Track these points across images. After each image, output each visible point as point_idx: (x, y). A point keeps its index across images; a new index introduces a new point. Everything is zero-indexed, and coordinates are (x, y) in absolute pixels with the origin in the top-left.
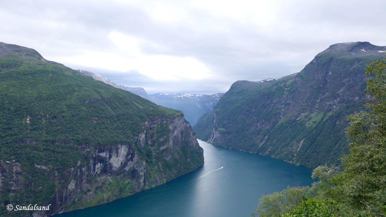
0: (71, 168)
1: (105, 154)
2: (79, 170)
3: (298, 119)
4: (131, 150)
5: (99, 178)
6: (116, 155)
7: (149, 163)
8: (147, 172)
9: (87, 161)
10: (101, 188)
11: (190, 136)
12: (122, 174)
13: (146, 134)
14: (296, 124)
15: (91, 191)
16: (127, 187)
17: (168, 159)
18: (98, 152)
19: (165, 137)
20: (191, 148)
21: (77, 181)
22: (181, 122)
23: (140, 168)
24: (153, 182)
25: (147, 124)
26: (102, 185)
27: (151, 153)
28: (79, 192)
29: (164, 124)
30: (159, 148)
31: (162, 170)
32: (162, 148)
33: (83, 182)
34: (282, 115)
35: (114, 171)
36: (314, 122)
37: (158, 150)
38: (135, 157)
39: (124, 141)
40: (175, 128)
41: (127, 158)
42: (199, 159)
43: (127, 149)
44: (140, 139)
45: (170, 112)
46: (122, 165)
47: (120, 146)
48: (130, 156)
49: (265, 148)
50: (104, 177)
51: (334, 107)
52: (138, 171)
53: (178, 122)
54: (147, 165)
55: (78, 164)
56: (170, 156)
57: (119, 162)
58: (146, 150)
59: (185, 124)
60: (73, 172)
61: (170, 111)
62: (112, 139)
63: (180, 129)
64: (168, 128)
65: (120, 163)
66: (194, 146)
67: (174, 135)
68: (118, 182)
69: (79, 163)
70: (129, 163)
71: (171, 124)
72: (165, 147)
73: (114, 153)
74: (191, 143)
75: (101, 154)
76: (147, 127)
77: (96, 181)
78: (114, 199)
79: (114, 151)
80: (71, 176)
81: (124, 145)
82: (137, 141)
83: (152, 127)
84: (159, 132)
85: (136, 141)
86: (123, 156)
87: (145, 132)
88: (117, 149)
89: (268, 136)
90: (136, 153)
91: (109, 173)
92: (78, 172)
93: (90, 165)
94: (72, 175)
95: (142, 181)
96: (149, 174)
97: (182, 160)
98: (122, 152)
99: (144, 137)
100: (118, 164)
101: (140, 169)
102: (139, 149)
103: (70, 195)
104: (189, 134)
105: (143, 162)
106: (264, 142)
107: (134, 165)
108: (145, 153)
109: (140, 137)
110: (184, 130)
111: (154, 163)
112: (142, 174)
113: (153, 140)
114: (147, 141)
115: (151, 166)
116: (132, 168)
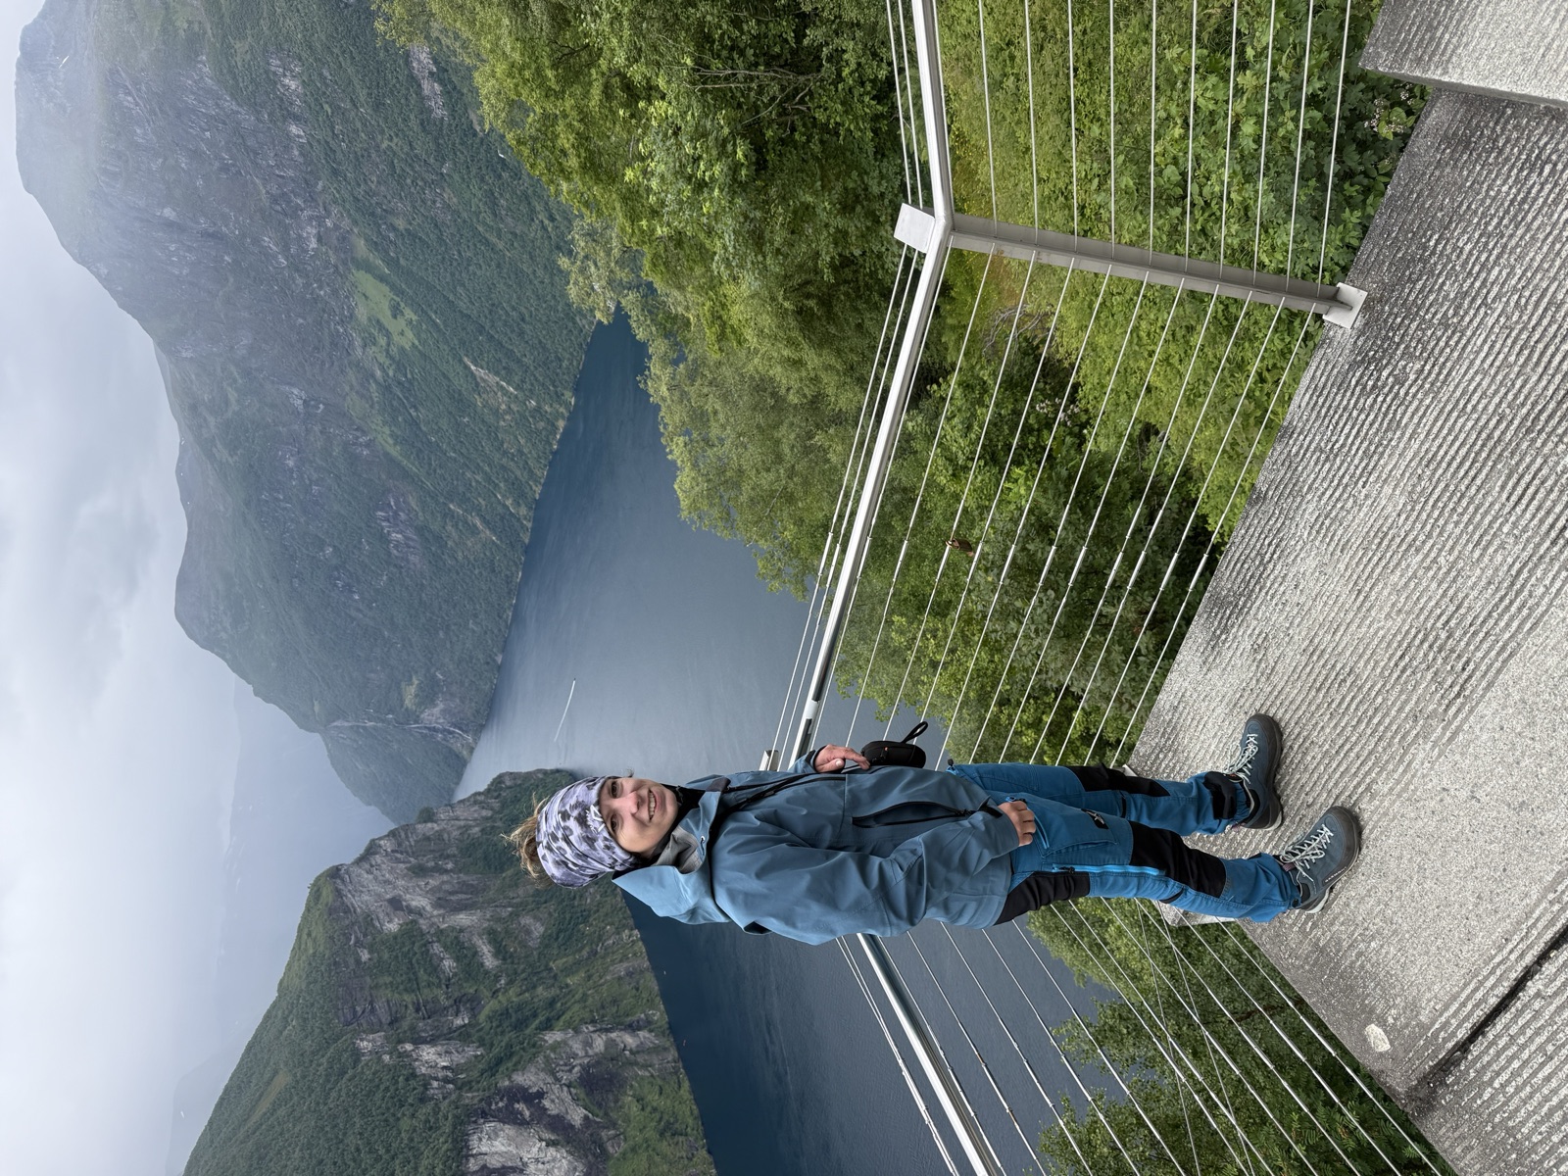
3: (378, 373)
4: (493, 1107)
7: (554, 1013)
8: (593, 1022)
11: (439, 835)
12: (602, 1134)
13: (418, 1041)
14: (399, 383)
16: (655, 1104)
17: (539, 930)
19: (437, 948)
20: (493, 827)
22: (371, 877)
23: (575, 1056)
24: (637, 989)
25: (374, 1041)
27: (511, 1011)
29: (375, 957)
30: (487, 972)
31: (585, 953)
32: (490, 962)
34: (358, 434)
36: (396, 312)
37: (497, 978)
38: (526, 1084)
39: (447, 1145)
40: (396, 904)
41: (528, 1123)
43: (488, 1127)
44: (444, 1068)
45: (313, 935)
46: (560, 1138)
47: (472, 1160)
48: (520, 1106)
49: (503, 520)
51: (329, 223)
52: (586, 1061)
53: (367, 894)
54: (561, 1022)
56: (526, 920)
57: (549, 1158)
58: (494, 1036)
59: (378, 859)
61: (309, 935)
63: (401, 883)
64: (395, 938)
65: (552, 1151)
66: (486, 813)
67: (428, 908)
68: (635, 1149)
70: (553, 1109)
71: (373, 925)
72: (483, 947)
74: (470, 827)
76: (386, 1038)
78: (707, 1156)
81: (467, 1141)
82: (451, 1082)
83: (385, 1019)
84: (410, 980)
85: (451, 1086)
86: (519, 1140)
87: (409, 1047)
89: (452, 501)
90: (510, 1078)
95: (630, 1040)
96: (601, 1012)
98: (503, 1149)
99: (432, 1050)
100: (554, 1160)
101: (581, 1053)
102: (491, 1068)
104: (428, 839)
105: (550, 1042)
106: (476, 521)
107: (563, 1082)
108: (510, 1039)
109: (435, 1067)
110: (410, 862)
111: (554, 992)
112: (602, 1045)
113: (452, 1006)
114: (455, 1031)
115: (565, 1003)
116: (572, 1090)
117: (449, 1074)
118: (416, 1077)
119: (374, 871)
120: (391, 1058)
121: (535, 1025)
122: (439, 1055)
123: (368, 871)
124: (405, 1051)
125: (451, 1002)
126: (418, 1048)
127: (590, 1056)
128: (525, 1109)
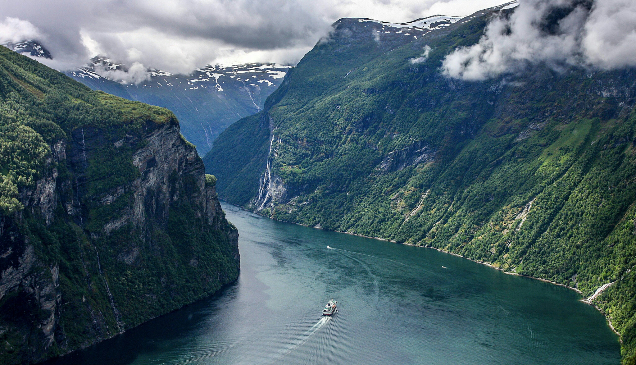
3: (519, 140)
4: (11, 233)
7: (71, 274)
8: (63, 301)
11: (197, 191)
13: (59, 181)
14: (514, 154)
17: (129, 260)
19: (121, 191)
20: (201, 226)
22: (170, 146)
23: (41, 289)
24: (83, 333)
25: (61, 152)
27: (75, 243)
29: (117, 151)
30: (102, 226)
31: (110, 294)
32: (109, 227)
36: (565, 149)
37: (97, 233)
38: (25, 255)
40: (151, 163)
42: (226, 258)
44: (39, 199)
45: (134, 112)
49: (421, 226)
51: (622, 104)
52: (37, 297)
53: (159, 146)
54: (64, 278)
56: (136, 252)
58: (59, 233)
59: (182, 151)
61: (134, 109)
63: (166, 166)
64: (129, 164)
66: (210, 220)
67: (148, 184)
71: (138, 149)
72: (119, 223)
74: (201, 211)
76: (63, 160)
82: (30, 205)
83: (76, 159)
84: (100, 174)
85: (27, 204)
87: (55, 175)
89: (432, 191)
90: (30, 244)
95: (49, 327)
96: (69, 307)
97: (172, 263)
99: (52, 191)
101: (43, 293)
102: (37, 230)
104: (194, 183)
105: (52, 271)
106: (419, 208)
107: (24, 281)
108: (56, 243)
109: (41, 193)
110: (179, 171)
111: (86, 272)
112: (47, 308)
113: (81, 202)
114: (63, 205)
115: (77, 281)
116: (17, 287)
118: (36, 180)
119: (174, 149)
120: (49, 164)
121: (64, 261)
122: (48, 196)
123: (174, 145)
124: (53, 173)
125: (83, 202)
126: (54, 181)
127: (40, 300)
128: (8, 255)
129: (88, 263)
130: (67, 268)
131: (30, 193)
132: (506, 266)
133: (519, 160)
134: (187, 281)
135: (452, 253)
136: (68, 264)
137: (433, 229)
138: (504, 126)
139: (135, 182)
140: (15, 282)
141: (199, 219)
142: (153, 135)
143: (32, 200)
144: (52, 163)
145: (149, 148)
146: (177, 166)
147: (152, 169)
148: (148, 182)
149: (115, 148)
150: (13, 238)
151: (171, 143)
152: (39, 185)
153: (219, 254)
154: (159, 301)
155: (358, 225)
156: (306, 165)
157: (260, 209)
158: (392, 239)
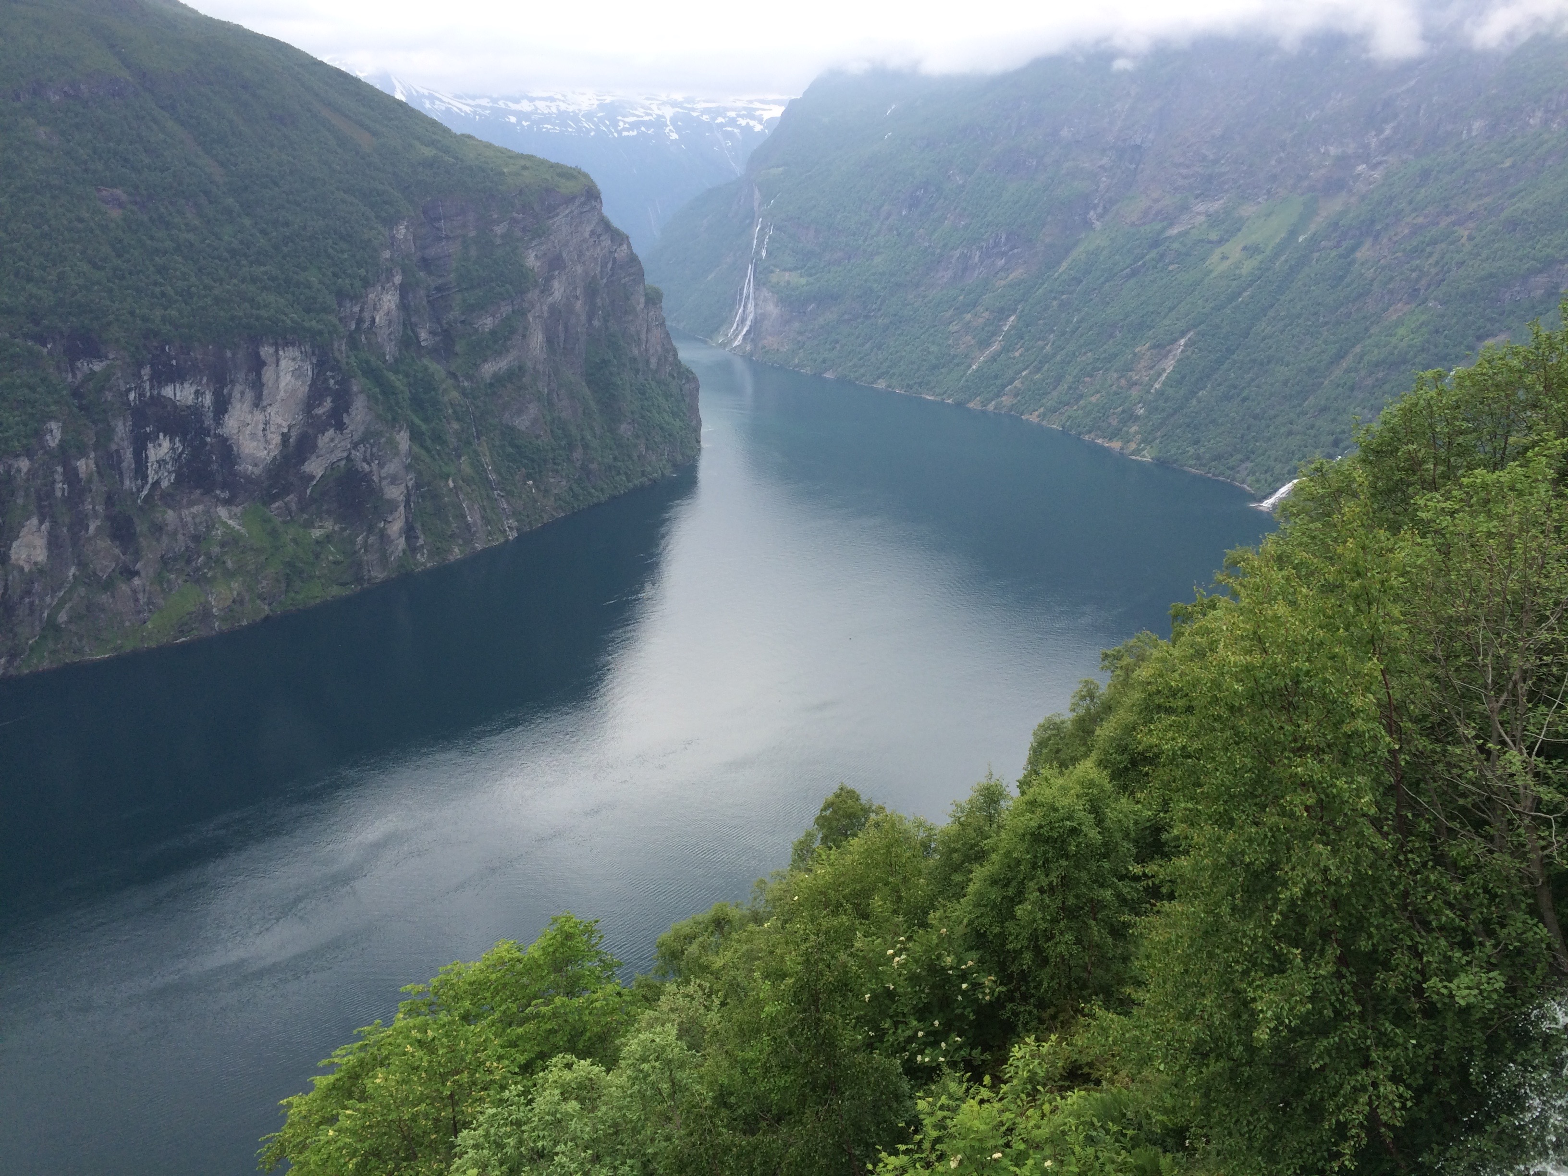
0: (17, 456)
1: (193, 390)
2: (60, 469)
3: (1174, 231)
4: (329, 374)
5: (170, 515)
6: (249, 395)
7: (429, 443)
8: (418, 486)
9: (94, 422)
10: (188, 562)
11: (631, 311)
12: (292, 496)
13: (404, 290)
14: (1162, 256)
15: (137, 573)
16: (322, 556)
17: (522, 423)
18: (151, 380)
19: (506, 309)
20: (637, 371)
21: (54, 523)
22: (587, 235)
23: (381, 465)
24: (451, 536)
25: (406, 239)
26: (193, 546)
27: (433, 393)
28: (71, 577)
29: (498, 241)
30: (476, 366)
31: (492, 477)
32: (489, 369)
33: (87, 530)
34: (1100, 210)
35: (248, 478)
36: (1251, 250)
37: (469, 377)
38: (353, 411)
39: (289, 322)
40: (555, 263)
41: (309, 412)
42: (678, 423)
43: (308, 367)
44: (373, 319)
45: (525, 173)
46: (291, 448)
47: (271, 350)
48: (328, 403)
49: (996, 377)
50: (197, 509)
51: (1361, 168)
52: (375, 478)
53: (568, 231)
54: (416, 449)
55: (53, 440)
56: (533, 410)
57: (269, 436)
58: (407, 375)
59: (606, 242)
60: (28, 480)
61: (524, 168)
62: (222, 313)
63: (579, 269)
64: (519, 264)
65: (276, 439)
66: (653, 361)
67: (550, 299)
68: (274, 533)
69: (54, 434)
70: (323, 440)
71: (533, 239)
72: (505, 362)
73: (238, 388)
74: (639, 345)
75: (168, 391)
76: (408, 256)
77: (158, 529)
78: (262, 616)
79: (241, 376)
80: (20, 501)
81: (293, 344)
82: (358, 327)
83: (431, 252)
84: (471, 280)
85: (353, 326)
86: (291, 402)
87: (398, 279)
88: (258, 365)
89: (1019, 318)
90: (360, 392)
91: (224, 486)
92: (54, 481)
93: (114, 447)
94: (27, 495)
95: (396, 527)
96: (428, 495)
97: (592, 429)
98: (282, 384)
99: (393, 306)
100: (267, 442)
101: (384, 472)
102: (371, 371)
103: (28, 592)
104: (627, 298)
105: (398, 437)
106: (995, 347)
107: (353, 452)
108: (402, 392)
109: (375, 309)
110: (602, 278)
111: (453, 441)
112: (393, 496)
113: (441, 327)
114: (413, 331)
115: (439, 455)
116: (344, 462)
117: (367, 324)
118: (365, 287)
119: (592, 240)
120: (386, 259)
121: (417, 421)
122: (388, 313)
123: (592, 233)
124: (393, 276)
125: (445, 326)
126: (396, 289)
127: (380, 482)
128: (325, 409)
129: (456, 426)
130: (423, 434)
131: (356, 309)
132: (1133, 446)
133: (1171, 268)
134: (615, 459)
135: (1044, 423)
136: (424, 427)
137: (1017, 383)
138: (1150, 207)
139: (529, 295)
140: (340, 454)
141: (634, 360)
142: (557, 215)
143: (360, 321)
144: (391, 260)
145: (552, 237)
146: (599, 269)
147: (557, 273)
148: (551, 295)
149: (496, 236)
150: (332, 382)
151: (588, 229)
152: (372, 296)
153: (666, 417)
154: (571, 489)
155: (894, 374)
156: (813, 271)
157: (736, 343)
158: (949, 398)
